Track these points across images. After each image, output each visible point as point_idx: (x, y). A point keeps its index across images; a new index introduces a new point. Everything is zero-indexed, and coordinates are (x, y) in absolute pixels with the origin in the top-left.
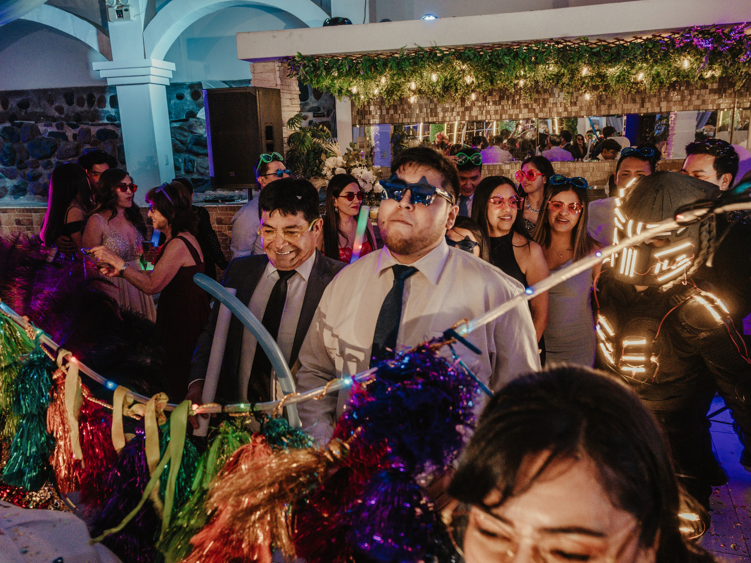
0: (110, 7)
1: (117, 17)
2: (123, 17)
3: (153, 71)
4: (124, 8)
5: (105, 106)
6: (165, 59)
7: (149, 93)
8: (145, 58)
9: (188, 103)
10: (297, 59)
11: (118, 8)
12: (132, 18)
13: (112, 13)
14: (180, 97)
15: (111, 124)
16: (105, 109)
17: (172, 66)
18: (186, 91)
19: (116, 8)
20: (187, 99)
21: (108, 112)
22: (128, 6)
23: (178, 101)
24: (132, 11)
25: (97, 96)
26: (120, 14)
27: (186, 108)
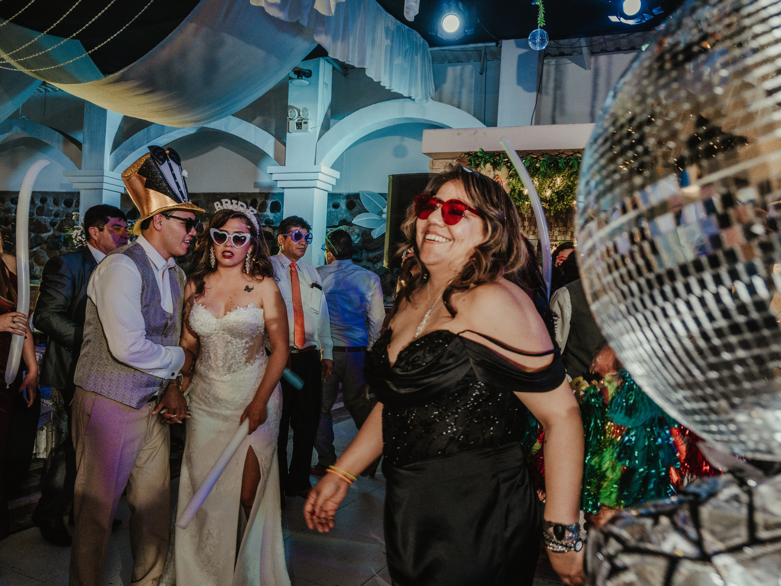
0: (291, 119)
1: (296, 129)
2: (301, 128)
3: (321, 176)
4: (304, 121)
5: (265, 211)
6: (332, 167)
7: (313, 196)
8: (315, 164)
9: (343, 212)
10: (479, 154)
11: (298, 120)
12: (309, 130)
13: (292, 125)
14: (336, 206)
15: (270, 227)
16: (265, 213)
17: (337, 174)
18: (343, 201)
19: (296, 121)
20: (342, 208)
21: (268, 216)
22: (308, 119)
23: (333, 210)
24: (310, 124)
25: (259, 201)
26: (299, 126)
27: (340, 216)
